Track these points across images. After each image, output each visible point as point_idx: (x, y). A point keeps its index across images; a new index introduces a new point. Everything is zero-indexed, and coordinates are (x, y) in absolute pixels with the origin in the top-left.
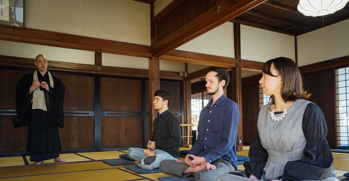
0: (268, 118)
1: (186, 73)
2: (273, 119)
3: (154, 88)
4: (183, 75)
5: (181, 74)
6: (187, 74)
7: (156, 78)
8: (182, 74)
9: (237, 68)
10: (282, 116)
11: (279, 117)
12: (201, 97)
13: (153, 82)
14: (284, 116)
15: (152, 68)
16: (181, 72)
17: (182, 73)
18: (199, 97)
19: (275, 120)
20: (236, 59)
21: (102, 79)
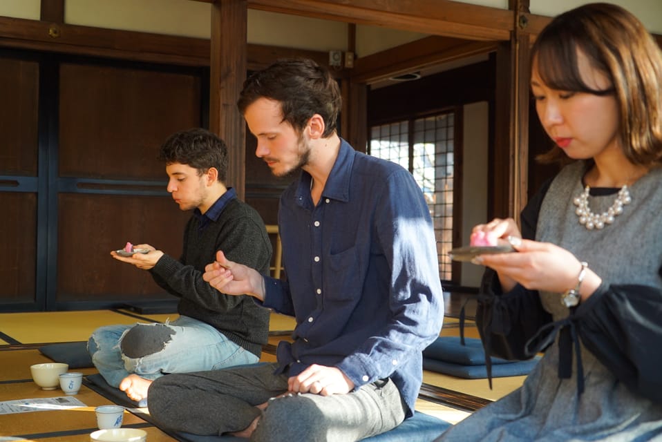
0: (571, 217)
1: (349, 56)
2: (583, 220)
3: (226, 105)
4: (339, 61)
5: (331, 60)
6: (355, 57)
7: (234, 73)
8: (336, 60)
9: (516, 43)
10: (614, 209)
11: (605, 214)
12: (406, 136)
13: (223, 84)
14: (619, 209)
15: (222, 36)
16: (331, 53)
17: (337, 57)
18: (398, 136)
19: (590, 225)
20: (512, 13)
21: (66, 69)
